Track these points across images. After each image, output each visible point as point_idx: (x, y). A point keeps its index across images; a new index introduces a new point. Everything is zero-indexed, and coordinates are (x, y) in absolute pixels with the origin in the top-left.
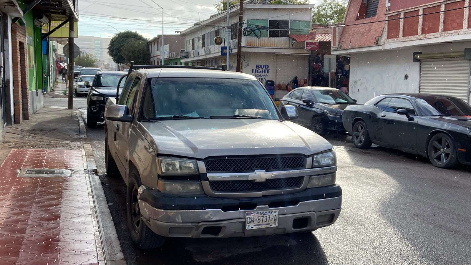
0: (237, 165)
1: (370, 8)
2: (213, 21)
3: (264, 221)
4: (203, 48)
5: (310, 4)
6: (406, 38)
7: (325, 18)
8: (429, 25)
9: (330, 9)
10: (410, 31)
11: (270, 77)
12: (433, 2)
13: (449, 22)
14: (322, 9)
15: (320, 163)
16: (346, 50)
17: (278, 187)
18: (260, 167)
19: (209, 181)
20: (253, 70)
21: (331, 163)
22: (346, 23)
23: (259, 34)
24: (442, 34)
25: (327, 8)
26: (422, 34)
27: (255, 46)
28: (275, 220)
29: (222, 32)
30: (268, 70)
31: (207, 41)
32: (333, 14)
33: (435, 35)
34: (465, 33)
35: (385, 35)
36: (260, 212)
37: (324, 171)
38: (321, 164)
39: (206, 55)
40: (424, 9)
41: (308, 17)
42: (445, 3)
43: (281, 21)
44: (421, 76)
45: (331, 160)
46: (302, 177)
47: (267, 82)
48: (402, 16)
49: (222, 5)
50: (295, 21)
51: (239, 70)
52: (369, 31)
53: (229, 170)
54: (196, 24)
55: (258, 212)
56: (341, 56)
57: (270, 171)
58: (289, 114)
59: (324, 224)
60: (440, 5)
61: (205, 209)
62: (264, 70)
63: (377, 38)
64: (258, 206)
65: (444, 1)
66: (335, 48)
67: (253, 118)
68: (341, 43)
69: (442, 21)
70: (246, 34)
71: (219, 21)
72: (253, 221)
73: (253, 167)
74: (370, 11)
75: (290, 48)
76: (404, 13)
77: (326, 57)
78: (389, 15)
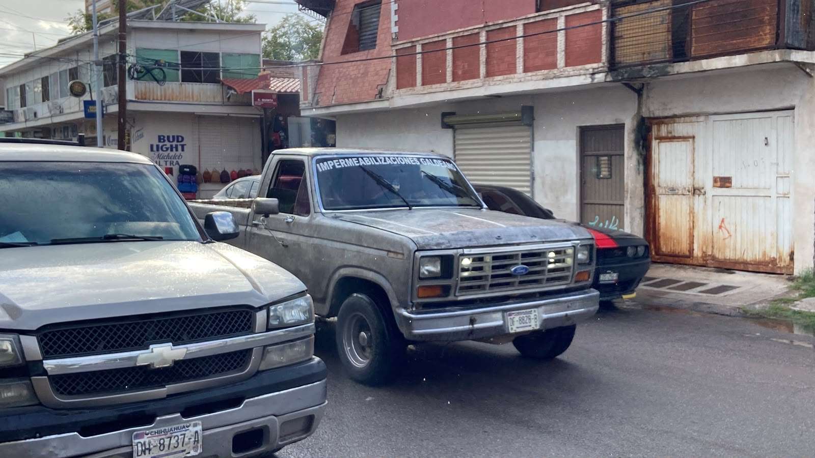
0: (112, 338)
1: (364, 33)
2: (64, 51)
3: (172, 446)
4: (46, 103)
5: (257, 23)
6: (428, 88)
7: (287, 50)
8: (464, 66)
9: (296, 35)
10: (433, 76)
11: (188, 158)
12: (467, 27)
13: (495, 62)
14: (281, 34)
15: (283, 320)
16: (328, 107)
17: (201, 373)
18: (161, 337)
19: (49, 377)
20: (152, 146)
21: (303, 319)
22: (324, 60)
23: (162, 78)
24: (485, 81)
25: (289, 32)
26: (453, 81)
27: (153, 99)
28: (195, 441)
29: (84, 72)
30: (183, 146)
31: (53, 90)
32: (301, 43)
33: (474, 83)
34: (520, 81)
35: (393, 81)
36: (163, 429)
37: (292, 334)
38: (285, 321)
39: (52, 116)
40: (453, 38)
41: (256, 47)
42: (487, 29)
43: (204, 53)
44: (456, 153)
45: (304, 313)
46: (249, 351)
47: (182, 168)
48: (419, 49)
49: (83, 20)
50: (230, 55)
51: (123, 145)
52: (365, 74)
53: (93, 350)
54: (27, 56)
55: (159, 429)
56: (319, 119)
57: (182, 344)
58: (221, 229)
59: (295, 437)
60: (478, 33)
61: (41, 437)
62: (174, 146)
63: (379, 88)
64: (158, 418)
65: (484, 27)
66: (307, 105)
67: (146, 239)
68: (317, 96)
69: (484, 60)
70: (135, 76)
71: (77, 51)
72: (149, 450)
73: (147, 339)
74: (365, 40)
75: (223, 105)
76: (422, 44)
77: (292, 120)
78: (397, 48)
